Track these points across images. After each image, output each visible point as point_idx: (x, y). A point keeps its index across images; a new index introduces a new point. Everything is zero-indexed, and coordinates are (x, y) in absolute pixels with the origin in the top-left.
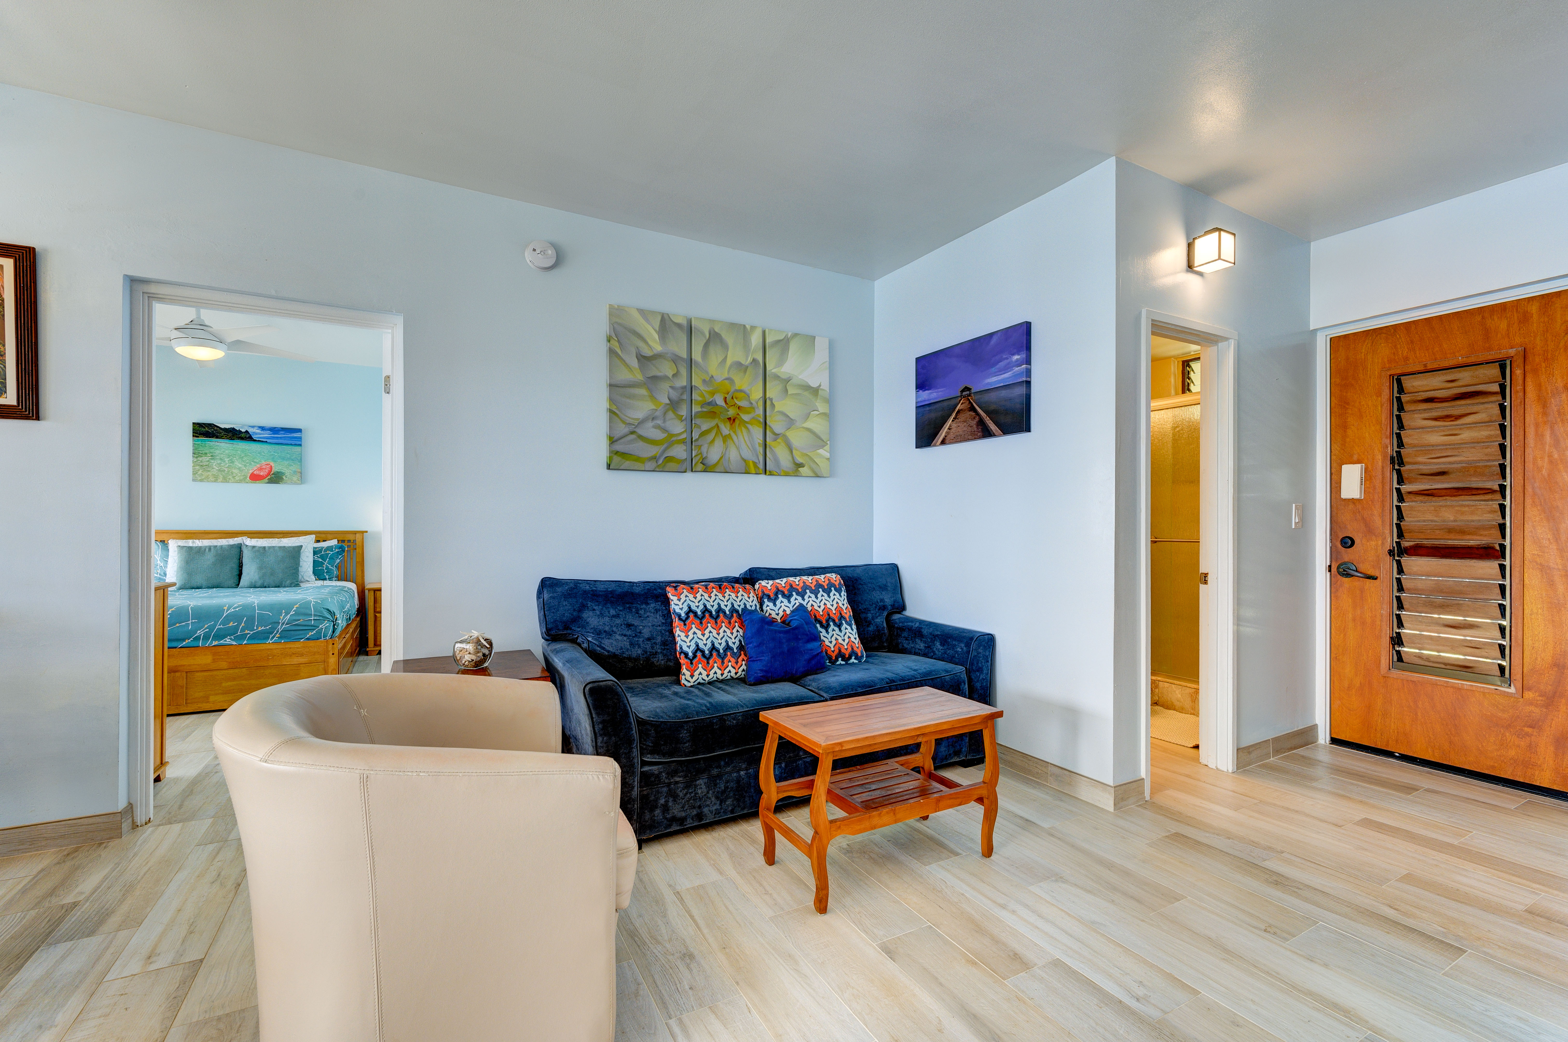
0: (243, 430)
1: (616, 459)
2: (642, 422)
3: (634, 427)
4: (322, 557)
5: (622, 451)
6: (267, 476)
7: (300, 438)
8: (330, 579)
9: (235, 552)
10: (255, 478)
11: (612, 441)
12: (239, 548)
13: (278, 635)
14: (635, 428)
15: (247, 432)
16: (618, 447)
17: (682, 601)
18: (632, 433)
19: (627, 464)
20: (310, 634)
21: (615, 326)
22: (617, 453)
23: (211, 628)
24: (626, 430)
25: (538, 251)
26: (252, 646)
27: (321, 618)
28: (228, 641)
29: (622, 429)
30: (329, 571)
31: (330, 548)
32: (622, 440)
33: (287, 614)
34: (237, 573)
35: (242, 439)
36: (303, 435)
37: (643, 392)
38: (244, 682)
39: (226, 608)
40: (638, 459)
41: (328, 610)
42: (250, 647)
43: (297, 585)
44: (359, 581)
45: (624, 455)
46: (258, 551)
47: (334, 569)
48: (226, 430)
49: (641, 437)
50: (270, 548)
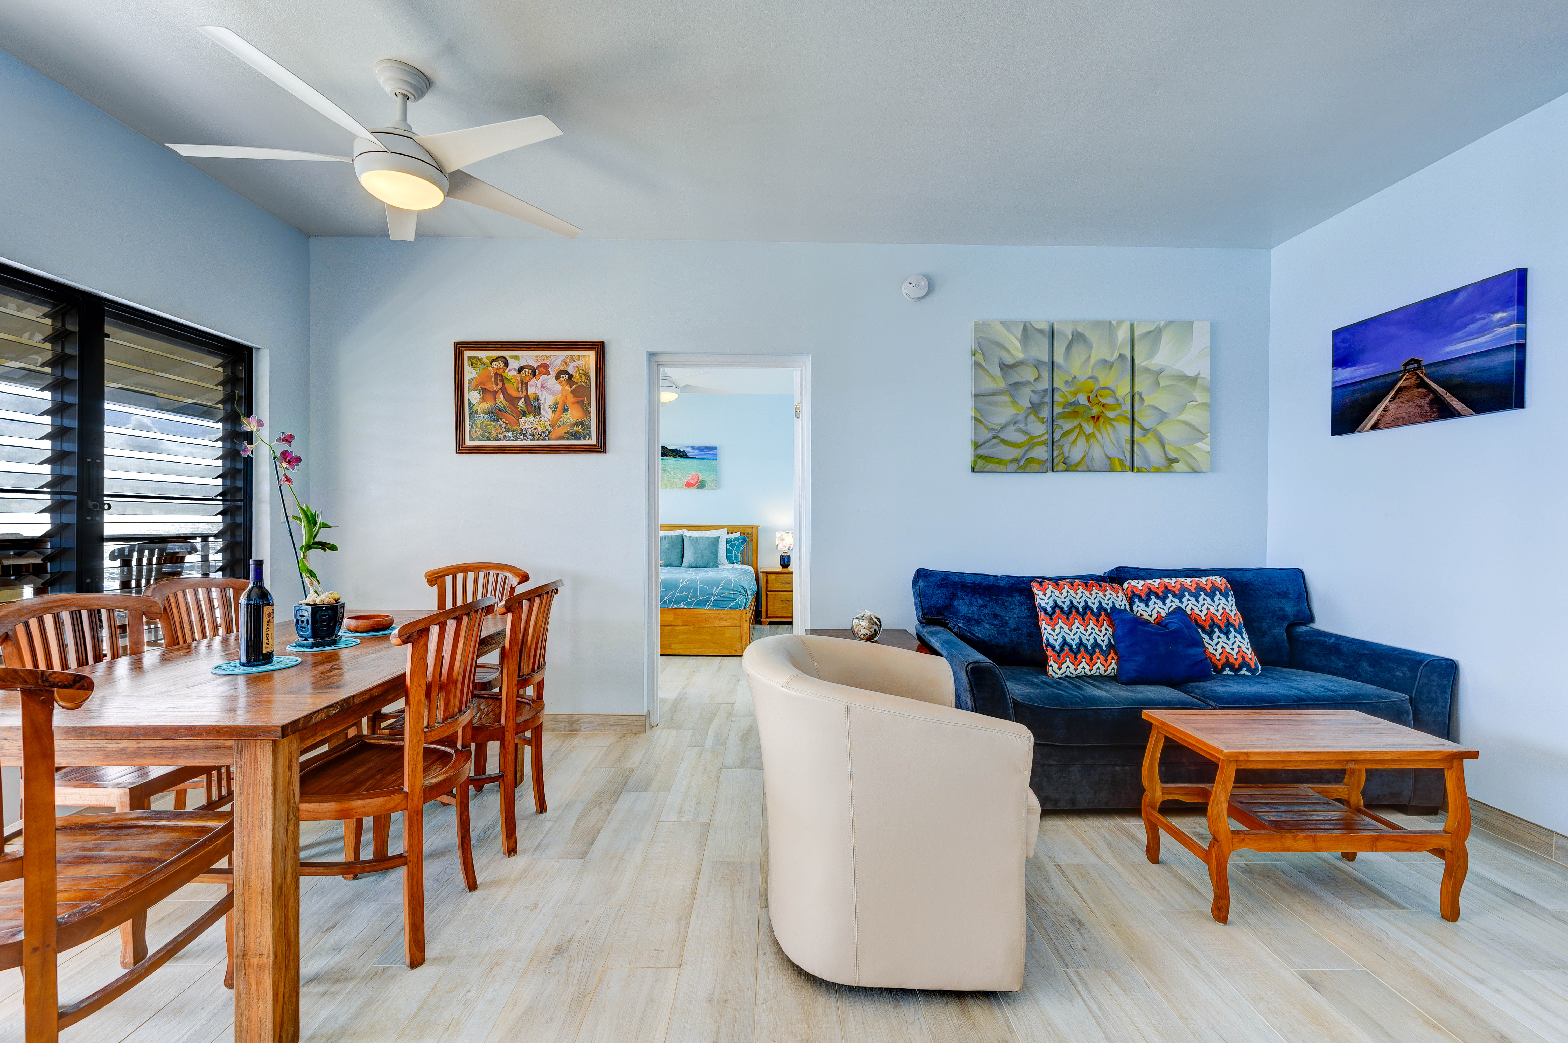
0: (682, 450)
1: (980, 462)
2: (1004, 427)
3: (996, 431)
4: (731, 546)
5: (986, 455)
6: (696, 483)
7: (716, 454)
8: (737, 563)
9: (679, 540)
10: (689, 485)
11: (977, 446)
12: (682, 538)
13: (711, 604)
14: (997, 433)
15: (684, 451)
16: (982, 451)
17: (1048, 596)
18: (995, 437)
19: (990, 466)
20: (732, 604)
21: (979, 340)
22: (981, 457)
23: (673, 595)
24: (989, 435)
25: (913, 285)
26: (697, 610)
27: (738, 593)
28: (682, 605)
29: (985, 435)
30: (736, 557)
31: (736, 539)
32: (986, 445)
33: (717, 588)
34: (681, 556)
35: (681, 456)
36: (718, 451)
37: (1006, 398)
38: (691, 636)
39: (681, 581)
40: (1000, 462)
41: (742, 587)
42: (695, 611)
43: (717, 567)
44: (754, 565)
45: (987, 458)
46: (693, 540)
47: (739, 555)
48: (672, 450)
49: (1003, 441)
50: (700, 538)
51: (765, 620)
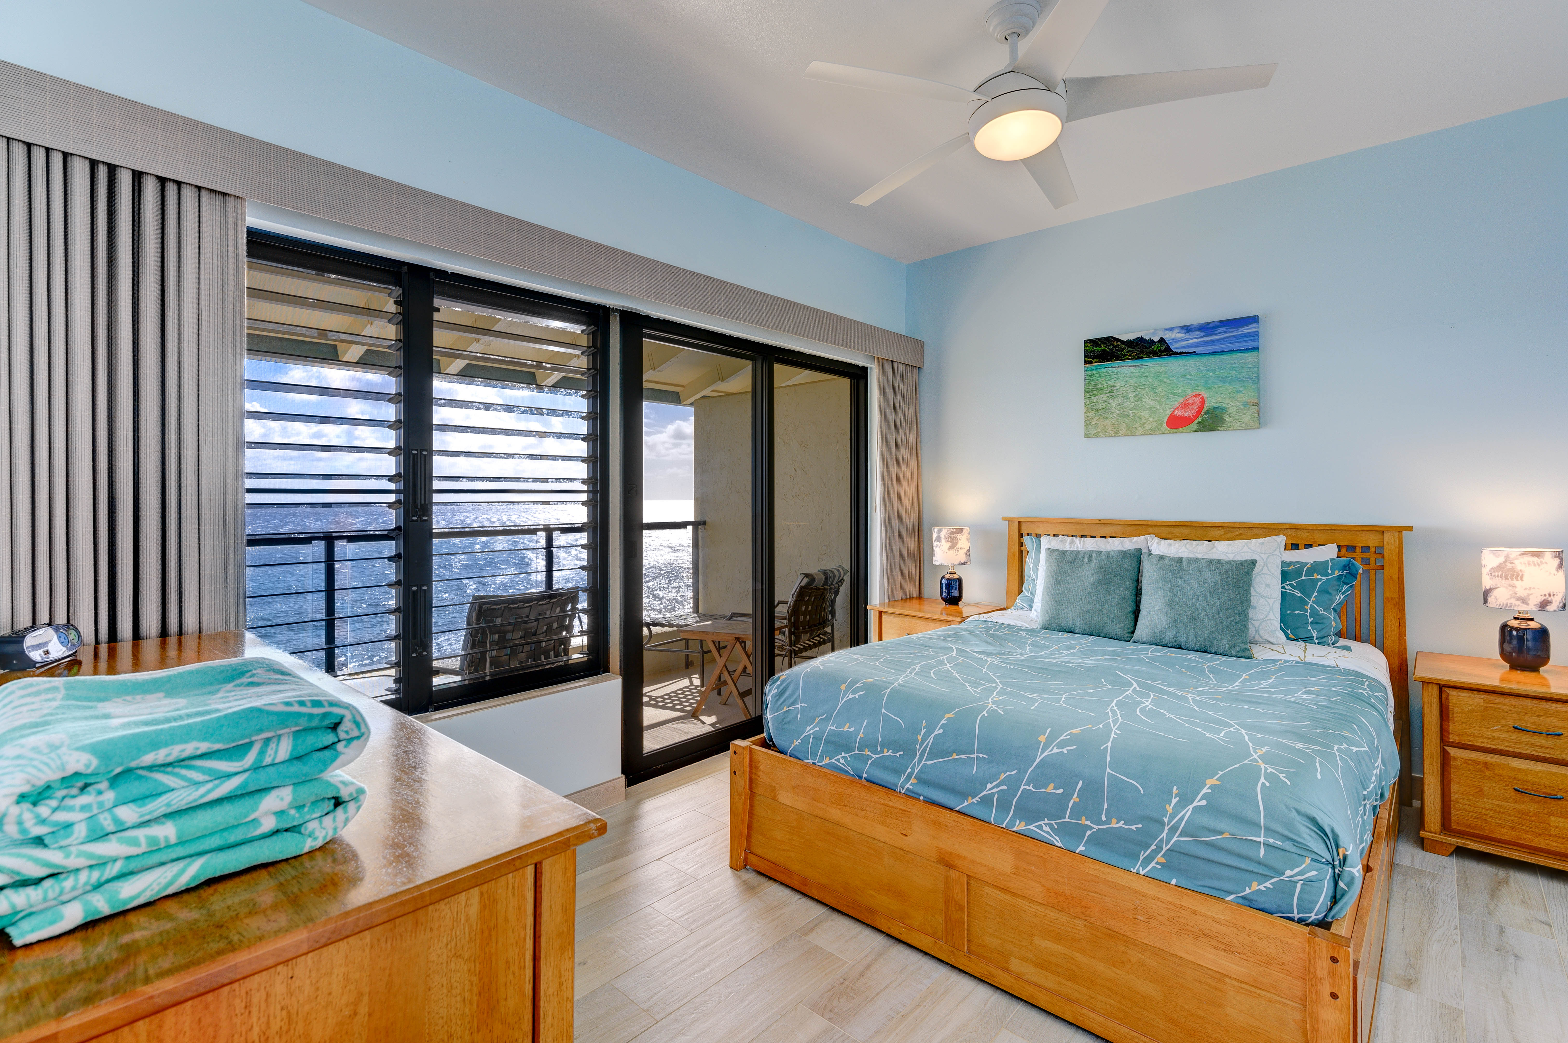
0: (1156, 339)
4: (1301, 586)
6: (1196, 417)
7: (1256, 335)
8: (1322, 641)
9: (1130, 565)
10: (1176, 423)
12: (1137, 557)
13: (1159, 858)
15: (1162, 340)
20: (1255, 886)
23: (1013, 784)
26: (1097, 866)
27: (1288, 846)
28: (1043, 829)
30: (1318, 621)
31: (1319, 567)
33: (1185, 800)
34: (1132, 608)
35: (1155, 354)
36: (1262, 328)
39: (1043, 739)
41: (1314, 821)
42: (1093, 868)
43: (1245, 654)
44: (1391, 640)
46: (1169, 566)
47: (1332, 615)
48: (1130, 343)
50: (1191, 561)
51: (1438, 837)
